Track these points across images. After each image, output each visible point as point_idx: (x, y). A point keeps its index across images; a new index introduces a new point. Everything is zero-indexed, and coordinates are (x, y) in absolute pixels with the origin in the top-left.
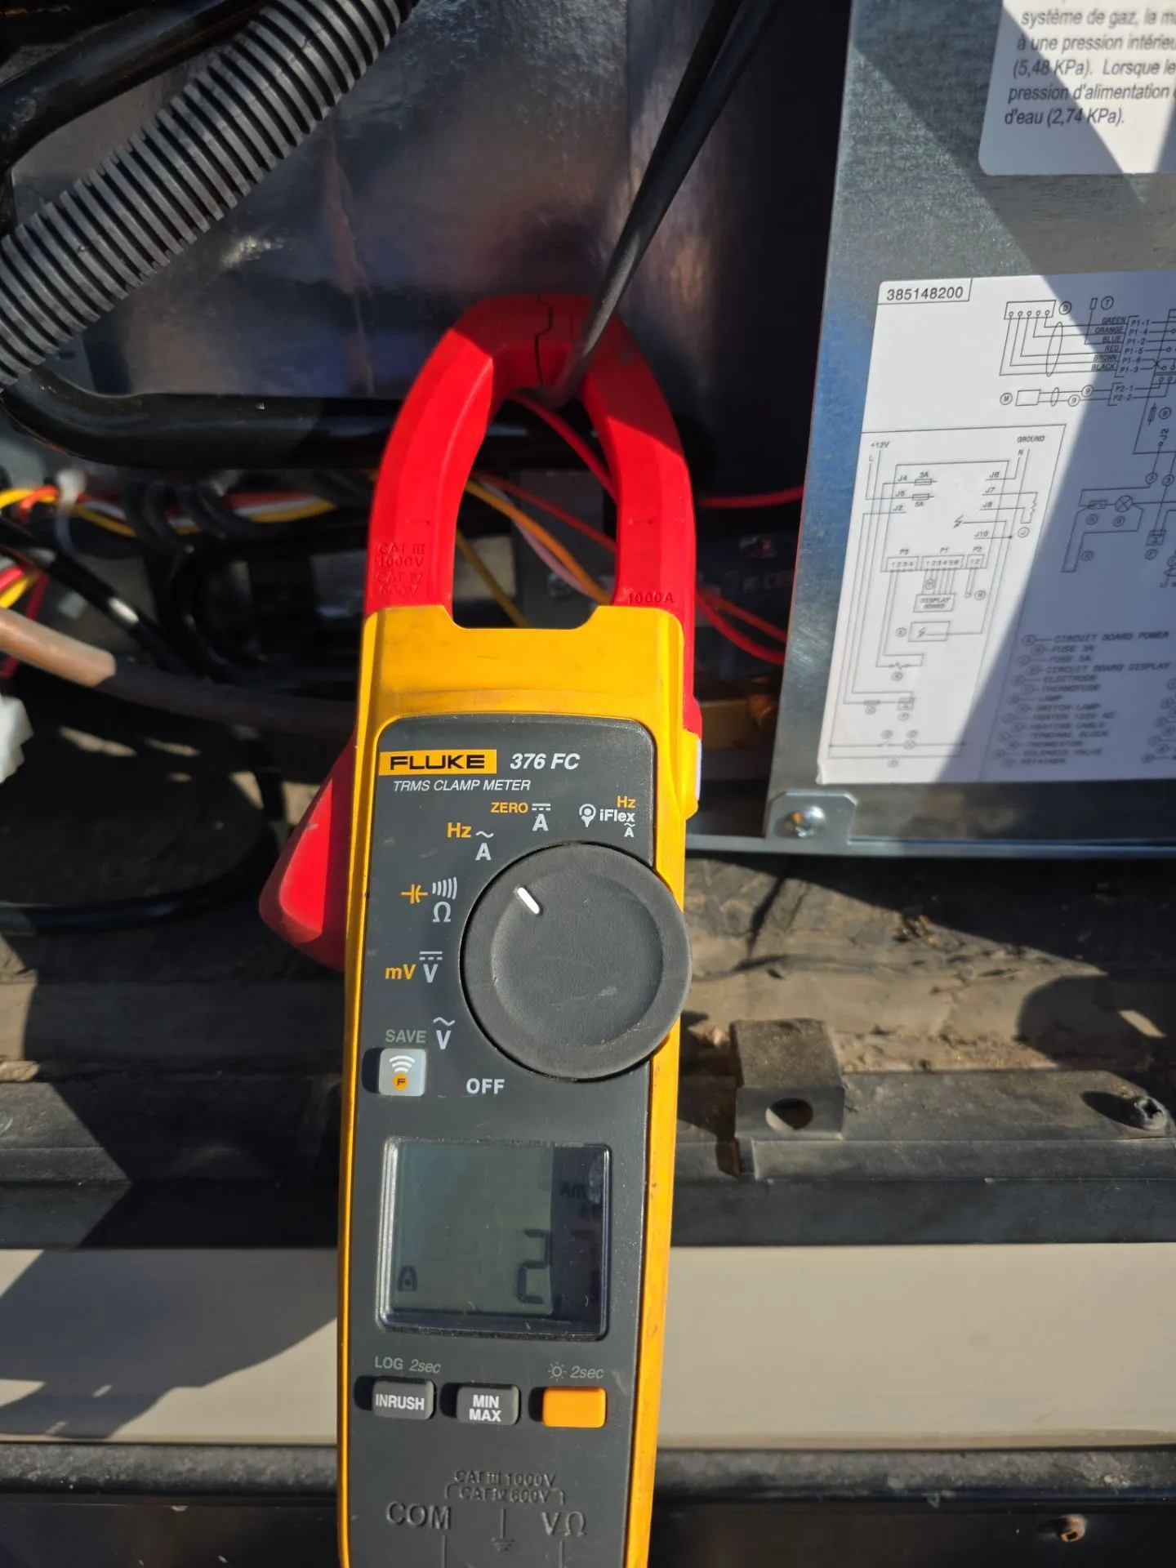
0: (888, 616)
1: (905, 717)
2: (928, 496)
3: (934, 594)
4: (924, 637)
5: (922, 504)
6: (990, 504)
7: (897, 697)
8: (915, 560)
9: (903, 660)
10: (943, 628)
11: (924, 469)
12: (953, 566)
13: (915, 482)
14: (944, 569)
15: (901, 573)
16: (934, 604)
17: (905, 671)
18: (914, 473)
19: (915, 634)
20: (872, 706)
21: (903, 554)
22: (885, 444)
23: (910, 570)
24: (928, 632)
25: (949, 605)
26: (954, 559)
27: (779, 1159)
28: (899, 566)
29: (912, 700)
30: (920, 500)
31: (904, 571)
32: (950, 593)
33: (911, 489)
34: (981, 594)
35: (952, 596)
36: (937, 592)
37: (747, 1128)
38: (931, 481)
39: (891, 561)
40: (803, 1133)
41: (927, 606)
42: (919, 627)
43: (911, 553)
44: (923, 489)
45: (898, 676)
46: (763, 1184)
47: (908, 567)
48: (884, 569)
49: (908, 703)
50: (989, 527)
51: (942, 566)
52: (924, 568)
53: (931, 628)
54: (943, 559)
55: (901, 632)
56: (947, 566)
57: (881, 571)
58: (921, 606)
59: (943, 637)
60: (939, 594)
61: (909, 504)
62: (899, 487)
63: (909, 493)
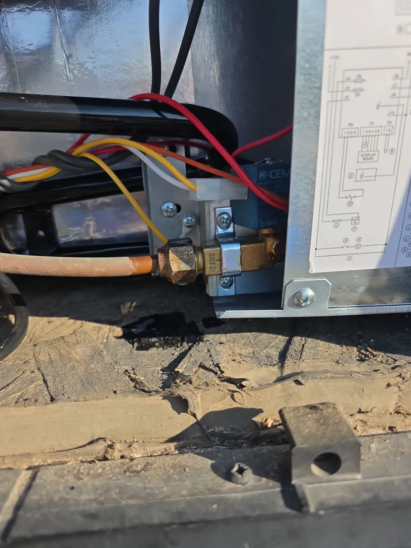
0: (344, 165)
1: (354, 229)
2: (362, 90)
3: (368, 151)
4: (363, 179)
5: (359, 95)
6: (394, 94)
7: (350, 217)
8: (356, 130)
9: (353, 194)
10: (372, 173)
11: (359, 73)
12: (377, 134)
13: (355, 81)
14: (372, 136)
15: (349, 138)
16: (368, 158)
17: (354, 200)
18: (353, 76)
19: (359, 177)
20: (337, 223)
21: (350, 127)
22: (337, 57)
23: (354, 137)
24: (365, 175)
25: (375, 158)
26: (377, 129)
27: (323, 496)
28: (348, 134)
29: (358, 218)
30: (358, 92)
31: (351, 137)
32: (376, 150)
33: (353, 86)
34: (392, 151)
35: (377, 152)
36: (369, 149)
37: (300, 476)
38: (363, 80)
39: (344, 131)
40: (335, 476)
41: (364, 159)
42: (360, 173)
43: (354, 126)
44: (358, 86)
45: (350, 204)
46: (316, 515)
47: (353, 135)
48: (340, 136)
49: (356, 220)
50: (394, 109)
51: (371, 134)
52: (362, 135)
53: (367, 173)
54: (371, 129)
55: (351, 176)
56: (374, 134)
57: (339, 137)
58: (361, 159)
59: (374, 178)
60: (371, 151)
61: (352, 95)
62: (346, 84)
63: (351, 88)
